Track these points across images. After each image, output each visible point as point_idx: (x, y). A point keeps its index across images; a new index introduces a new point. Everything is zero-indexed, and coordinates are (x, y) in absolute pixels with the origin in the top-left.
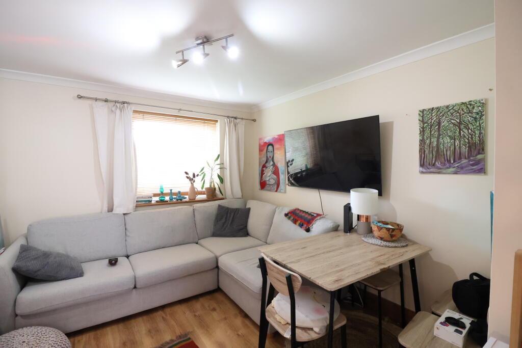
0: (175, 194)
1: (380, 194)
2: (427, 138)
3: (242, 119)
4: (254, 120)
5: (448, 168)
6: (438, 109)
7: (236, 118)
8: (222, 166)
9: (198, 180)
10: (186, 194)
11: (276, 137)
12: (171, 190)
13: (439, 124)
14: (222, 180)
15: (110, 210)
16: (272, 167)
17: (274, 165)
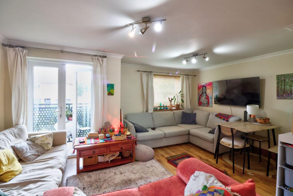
0: (165, 107)
1: (260, 107)
2: (280, 86)
3: (191, 75)
4: (195, 76)
5: (288, 97)
6: (284, 75)
7: (188, 75)
8: (182, 95)
9: (173, 101)
10: (169, 107)
11: (208, 83)
12: (163, 105)
13: (285, 81)
14: (183, 101)
15: (147, 111)
16: (205, 96)
17: (206, 95)
